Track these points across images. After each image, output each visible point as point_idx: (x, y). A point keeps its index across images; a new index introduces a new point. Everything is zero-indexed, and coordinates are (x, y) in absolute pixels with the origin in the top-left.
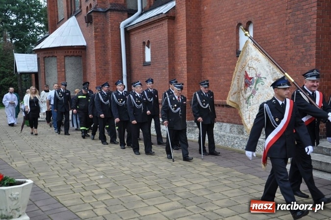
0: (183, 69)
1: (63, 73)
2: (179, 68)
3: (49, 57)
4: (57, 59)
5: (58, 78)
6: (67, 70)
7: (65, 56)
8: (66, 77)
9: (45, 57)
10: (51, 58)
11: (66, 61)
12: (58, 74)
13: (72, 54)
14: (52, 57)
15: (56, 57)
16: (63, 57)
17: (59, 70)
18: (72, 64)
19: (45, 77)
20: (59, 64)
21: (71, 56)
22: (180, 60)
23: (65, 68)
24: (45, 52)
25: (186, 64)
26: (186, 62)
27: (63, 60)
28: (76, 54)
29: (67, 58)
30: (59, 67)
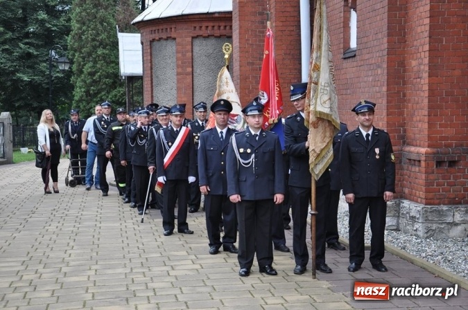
0: (422, 67)
1: (189, 79)
2: (414, 63)
3: (160, 39)
4: (178, 44)
5: (179, 89)
6: (198, 71)
7: (193, 38)
8: (195, 87)
9: (154, 40)
10: (164, 43)
11: (196, 49)
12: (178, 81)
13: (209, 32)
14: (167, 39)
15: (175, 39)
16: (190, 39)
17: (180, 70)
18: (208, 56)
19: (152, 87)
20: (180, 55)
21: (209, 36)
22: (415, 43)
23: (193, 67)
24: (154, 28)
25: (427, 54)
26: (427, 47)
27: (189, 47)
28: (217, 33)
29: (197, 42)
30: (180, 62)
